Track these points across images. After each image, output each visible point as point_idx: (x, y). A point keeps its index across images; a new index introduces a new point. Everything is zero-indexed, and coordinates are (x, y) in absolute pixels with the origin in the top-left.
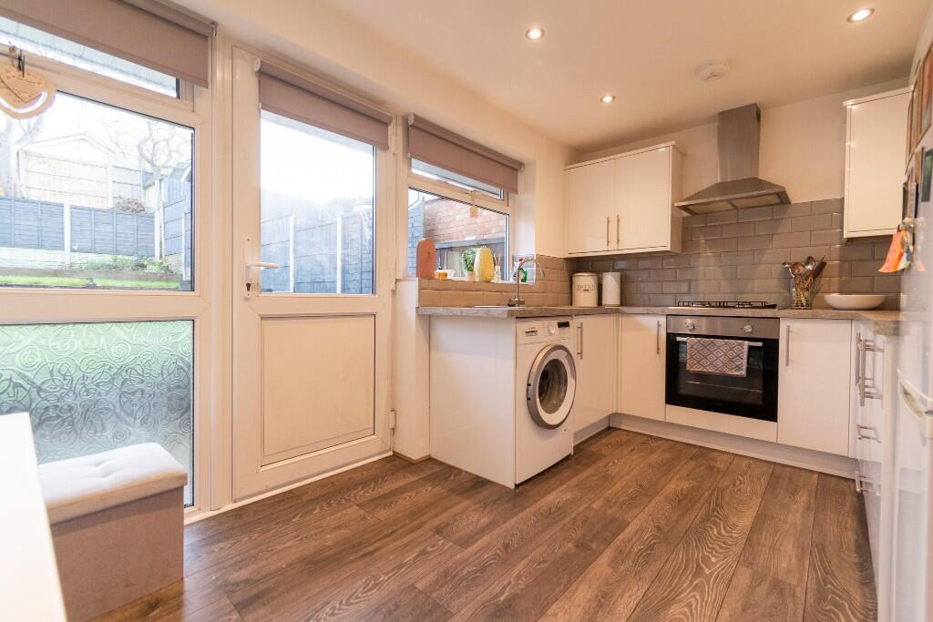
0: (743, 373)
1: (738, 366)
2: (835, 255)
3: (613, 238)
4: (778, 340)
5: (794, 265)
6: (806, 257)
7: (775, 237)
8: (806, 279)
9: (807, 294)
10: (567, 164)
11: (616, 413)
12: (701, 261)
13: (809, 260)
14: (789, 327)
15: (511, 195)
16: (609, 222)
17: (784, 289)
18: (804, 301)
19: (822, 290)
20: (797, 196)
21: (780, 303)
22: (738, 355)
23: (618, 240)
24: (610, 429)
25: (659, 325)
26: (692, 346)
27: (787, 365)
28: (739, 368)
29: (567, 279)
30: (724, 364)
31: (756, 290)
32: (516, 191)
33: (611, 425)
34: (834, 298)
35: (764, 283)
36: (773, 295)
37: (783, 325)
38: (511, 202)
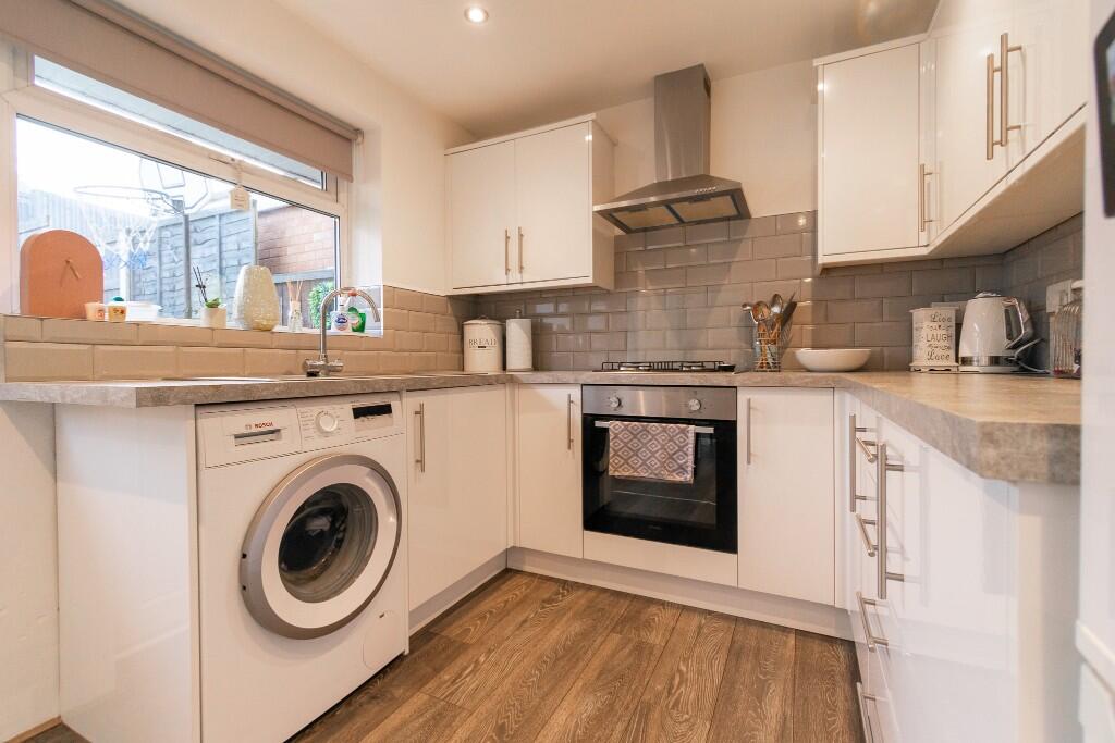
0: (689, 477)
1: (681, 467)
2: (808, 292)
3: (514, 264)
4: (735, 423)
5: (757, 307)
6: (772, 296)
7: (733, 267)
8: (773, 327)
9: (774, 348)
10: (448, 147)
11: (514, 548)
12: (640, 303)
13: (775, 299)
14: (749, 401)
15: (343, 184)
16: (508, 238)
17: (746, 343)
18: (770, 361)
19: (791, 344)
20: (759, 207)
21: (740, 363)
22: (681, 449)
23: (521, 268)
24: (507, 573)
25: (570, 402)
26: (616, 437)
27: (749, 462)
28: (682, 469)
29: (455, 329)
30: (663, 464)
31: (710, 345)
32: (350, 178)
33: (509, 566)
34: (807, 355)
35: (720, 336)
36: (732, 351)
37: (743, 397)
38: (342, 196)
